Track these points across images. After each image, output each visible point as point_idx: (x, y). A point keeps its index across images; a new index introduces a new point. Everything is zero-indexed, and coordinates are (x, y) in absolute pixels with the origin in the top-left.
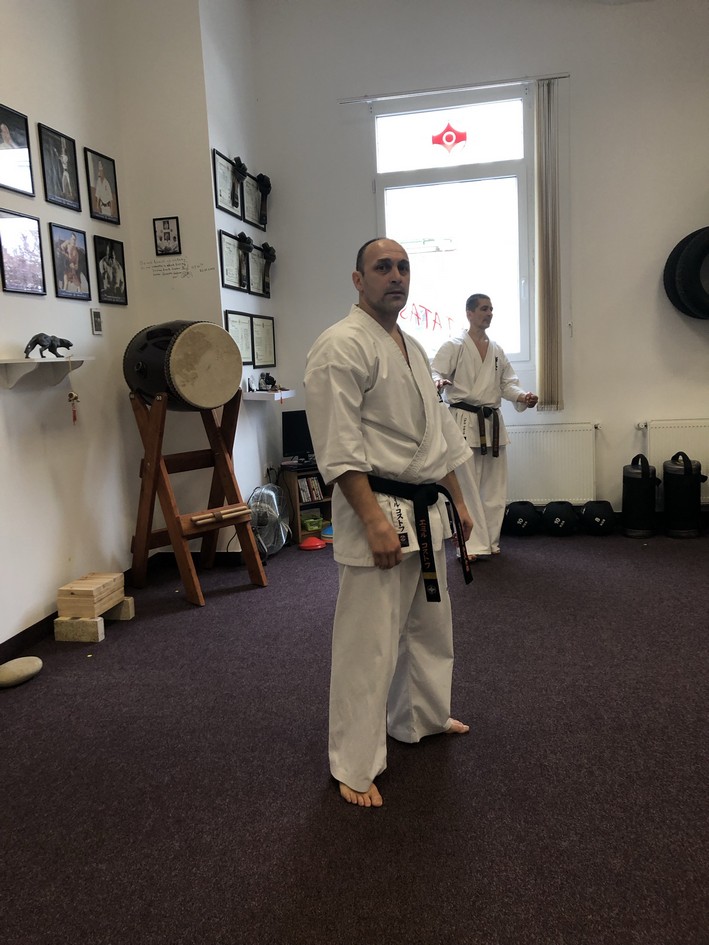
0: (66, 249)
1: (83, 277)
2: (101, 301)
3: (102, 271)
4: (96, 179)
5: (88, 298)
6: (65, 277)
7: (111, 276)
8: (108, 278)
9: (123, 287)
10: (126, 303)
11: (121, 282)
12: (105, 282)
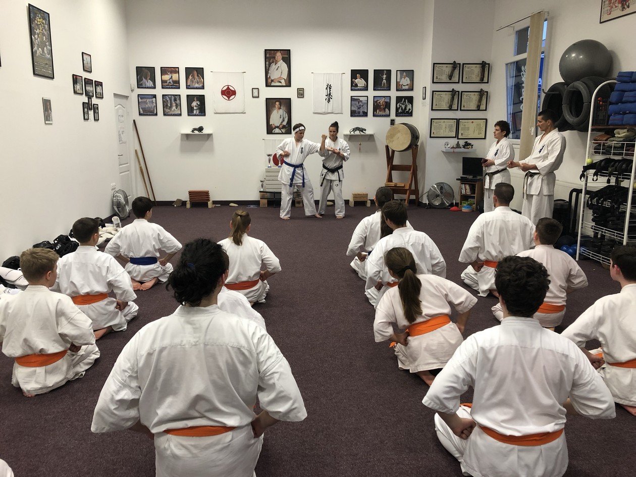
0: (380, 103)
1: (387, 110)
2: (396, 116)
3: (398, 106)
4: (401, 78)
5: (389, 116)
6: (378, 111)
7: (404, 108)
8: (402, 109)
9: (410, 111)
10: (412, 116)
11: (409, 109)
12: (400, 111)
